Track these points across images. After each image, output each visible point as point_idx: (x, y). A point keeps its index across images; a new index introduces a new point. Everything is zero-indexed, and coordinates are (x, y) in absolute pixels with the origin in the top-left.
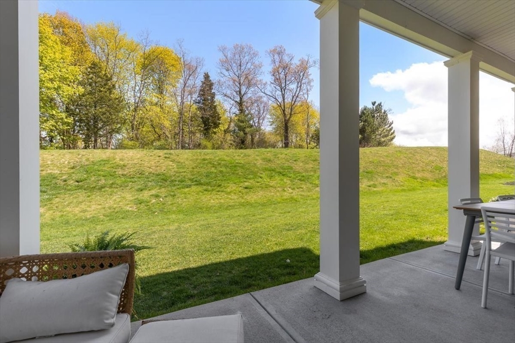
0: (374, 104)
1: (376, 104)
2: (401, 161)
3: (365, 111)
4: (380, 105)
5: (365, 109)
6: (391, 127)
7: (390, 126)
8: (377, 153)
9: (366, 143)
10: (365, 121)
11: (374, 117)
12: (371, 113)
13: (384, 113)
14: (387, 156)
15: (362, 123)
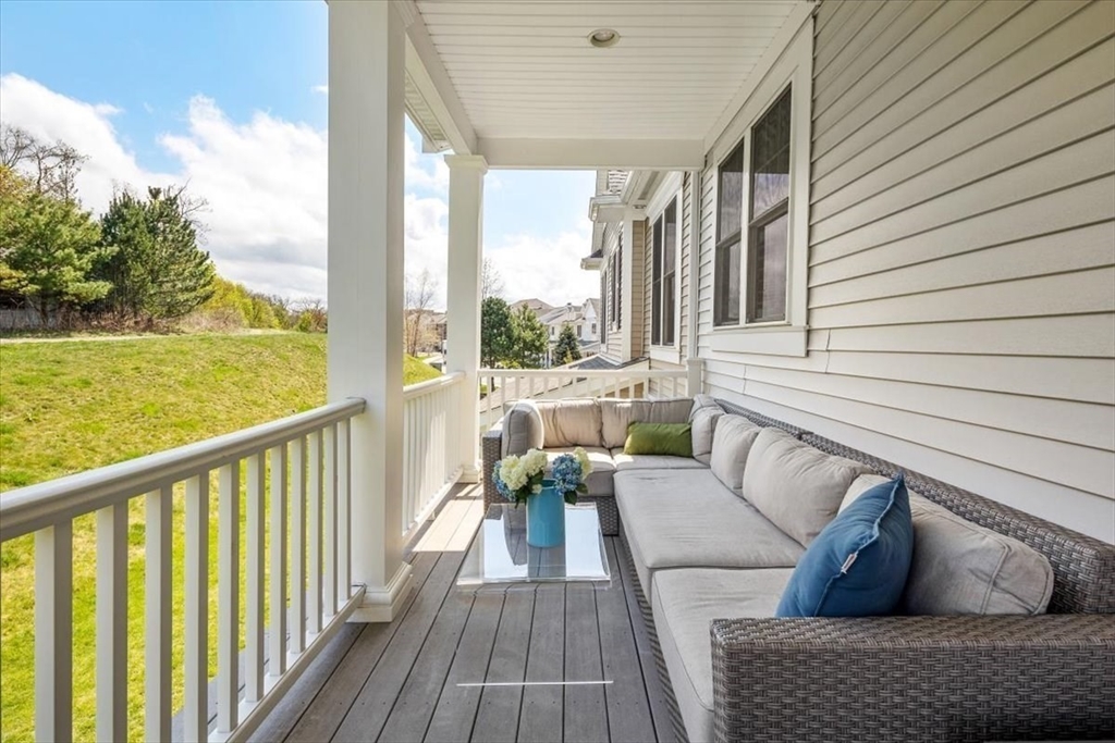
0: (155, 193)
1: (162, 197)
2: (225, 398)
3: (125, 211)
4: (172, 201)
5: (126, 205)
6: (203, 267)
7: (201, 263)
8: (159, 374)
9: (127, 308)
10: (128, 241)
11: (153, 231)
12: (146, 220)
13: (185, 227)
14: (187, 384)
15: (116, 248)
